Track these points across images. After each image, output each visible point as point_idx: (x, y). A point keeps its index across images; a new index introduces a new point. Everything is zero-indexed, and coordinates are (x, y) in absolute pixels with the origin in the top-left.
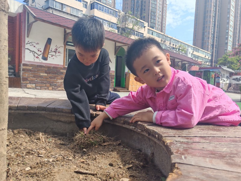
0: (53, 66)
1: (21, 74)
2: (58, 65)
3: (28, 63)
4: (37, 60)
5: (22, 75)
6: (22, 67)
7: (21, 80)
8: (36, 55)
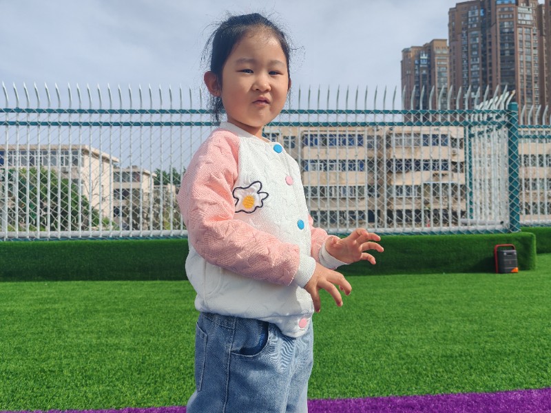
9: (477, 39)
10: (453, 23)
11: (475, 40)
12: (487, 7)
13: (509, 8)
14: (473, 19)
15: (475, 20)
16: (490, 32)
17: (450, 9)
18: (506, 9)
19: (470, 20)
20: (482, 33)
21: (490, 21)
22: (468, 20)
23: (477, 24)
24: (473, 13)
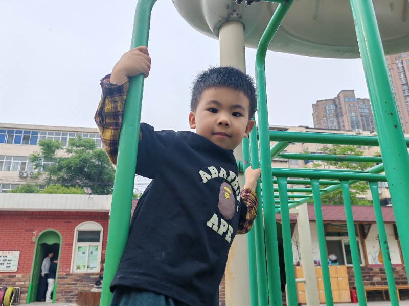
9: (335, 123)
10: (317, 113)
11: (333, 123)
12: (337, 103)
13: (354, 104)
14: (330, 111)
15: (332, 112)
16: (342, 119)
17: (313, 104)
18: (352, 105)
19: (327, 111)
20: (337, 119)
21: (341, 112)
22: (326, 112)
23: (333, 114)
24: (329, 107)
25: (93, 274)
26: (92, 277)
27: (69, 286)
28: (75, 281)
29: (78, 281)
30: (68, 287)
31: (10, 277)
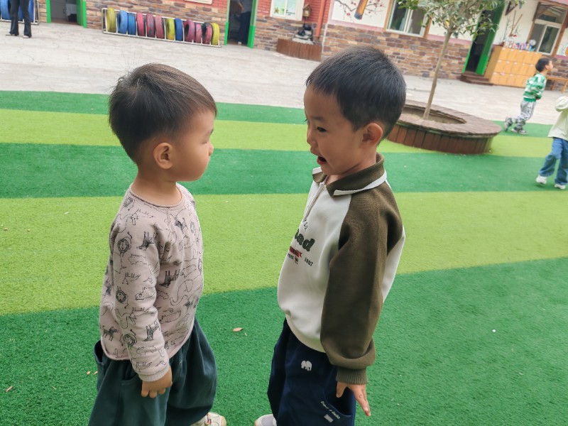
0: (368, 29)
1: (324, 41)
2: (376, 28)
3: (335, 24)
4: (348, 19)
5: (325, 43)
6: (326, 30)
7: (323, 50)
8: (348, 11)
25: (293, 22)
26: (292, 25)
27: (268, 31)
28: (274, 26)
29: (278, 27)
30: (267, 33)
31: (205, 10)
